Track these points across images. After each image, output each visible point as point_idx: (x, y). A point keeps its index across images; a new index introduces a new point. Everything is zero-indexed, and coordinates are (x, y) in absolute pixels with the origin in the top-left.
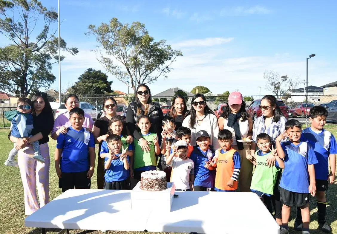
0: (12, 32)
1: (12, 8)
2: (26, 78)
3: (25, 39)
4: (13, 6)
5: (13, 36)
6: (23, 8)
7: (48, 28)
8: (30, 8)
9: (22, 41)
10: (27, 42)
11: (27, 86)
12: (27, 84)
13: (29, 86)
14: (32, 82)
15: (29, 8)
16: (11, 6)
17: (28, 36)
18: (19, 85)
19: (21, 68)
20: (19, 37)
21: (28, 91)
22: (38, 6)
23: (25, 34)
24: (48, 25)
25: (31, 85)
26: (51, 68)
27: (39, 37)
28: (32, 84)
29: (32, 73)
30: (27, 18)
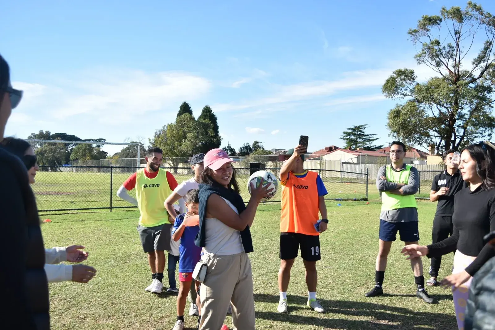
0: (437, 59)
1: (439, 24)
2: (455, 126)
3: (454, 67)
4: (441, 20)
5: (438, 65)
6: (454, 21)
7: (490, 44)
8: (464, 18)
9: (450, 70)
10: (458, 71)
11: (455, 139)
12: (455, 136)
13: (458, 138)
14: (462, 132)
15: (462, 19)
16: (438, 21)
17: (459, 61)
18: (442, 138)
19: (447, 111)
20: (447, 65)
21: (456, 145)
22: (478, 13)
23: (455, 59)
24: (491, 40)
25: (460, 136)
26: (492, 107)
27: (476, 60)
28: (462, 134)
29: (461, 117)
30: (460, 34)
